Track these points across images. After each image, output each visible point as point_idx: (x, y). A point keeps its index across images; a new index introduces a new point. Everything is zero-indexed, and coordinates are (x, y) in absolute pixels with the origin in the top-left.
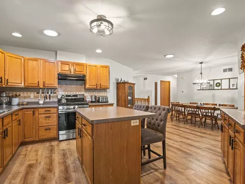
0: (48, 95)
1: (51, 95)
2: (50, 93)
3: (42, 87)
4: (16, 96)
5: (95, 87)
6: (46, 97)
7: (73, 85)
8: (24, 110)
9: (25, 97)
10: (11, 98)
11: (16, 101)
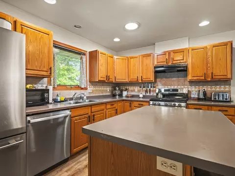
0: (148, 89)
1: (152, 89)
2: (150, 87)
3: (140, 81)
4: (126, 90)
5: (203, 78)
6: (146, 91)
7: (174, 77)
8: (125, 102)
9: (132, 91)
10: (122, 91)
11: (125, 93)
